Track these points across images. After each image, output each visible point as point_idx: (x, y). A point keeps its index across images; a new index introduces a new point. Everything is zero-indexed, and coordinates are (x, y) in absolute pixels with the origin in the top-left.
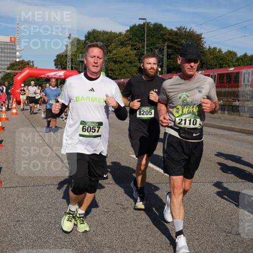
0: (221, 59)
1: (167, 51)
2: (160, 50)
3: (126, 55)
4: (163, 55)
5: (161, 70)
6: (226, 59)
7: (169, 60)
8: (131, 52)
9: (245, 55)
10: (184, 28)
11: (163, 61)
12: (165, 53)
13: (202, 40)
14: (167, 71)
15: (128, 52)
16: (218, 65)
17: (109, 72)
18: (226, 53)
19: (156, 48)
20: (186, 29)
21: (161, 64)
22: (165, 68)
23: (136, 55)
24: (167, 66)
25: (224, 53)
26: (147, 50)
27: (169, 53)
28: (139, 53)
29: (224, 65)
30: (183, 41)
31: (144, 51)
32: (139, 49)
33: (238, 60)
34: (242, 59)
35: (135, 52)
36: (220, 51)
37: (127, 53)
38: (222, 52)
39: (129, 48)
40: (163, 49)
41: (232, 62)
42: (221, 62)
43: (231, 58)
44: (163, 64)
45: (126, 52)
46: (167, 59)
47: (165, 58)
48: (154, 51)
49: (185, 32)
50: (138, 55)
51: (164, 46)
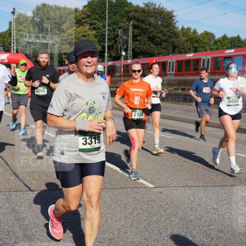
0: (196, 42)
1: (133, 32)
2: (124, 31)
3: (84, 36)
4: (128, 36)
5: (126, 54)
6: (202, 41)
7: (135, 43)
8: (90, 32)
9: (225, 37)
10: (152, 5)
11: (128, 44)
12: (130, 34)
13: (174, 18)
14: (133, 55)
15: (86, 32)
16: (192, 49)
17: (63, 56)
18: (202, 34)
19: (120, 28)
20: (155, 5)
21: (125, 47)
22: (130, 52)
23: (96, 36)
24: (133, 50)
25: (199, 34)
26: (108, 30)
27: (136, 34)
28: (99, 34)
29: (200, 48)
30: (152, 20)
31: (105, 31)
32: (99, 29)
33: (216, 42)
34: (220, 42)
35: (94, 32)
36: (195, 32)
37: (85, 34)
38: (197, 33)
39: (87, 27)
40: (128, 29)
41: (209, 46)
42: (196, 45)
43: (208, 41)
44: (127, 47)
45: (84, 32)
46: (133, 41)
47: (130, 40)
48: (118, 31)
49: (154, 9)
50: (98, 36)
51: (129, 26)
